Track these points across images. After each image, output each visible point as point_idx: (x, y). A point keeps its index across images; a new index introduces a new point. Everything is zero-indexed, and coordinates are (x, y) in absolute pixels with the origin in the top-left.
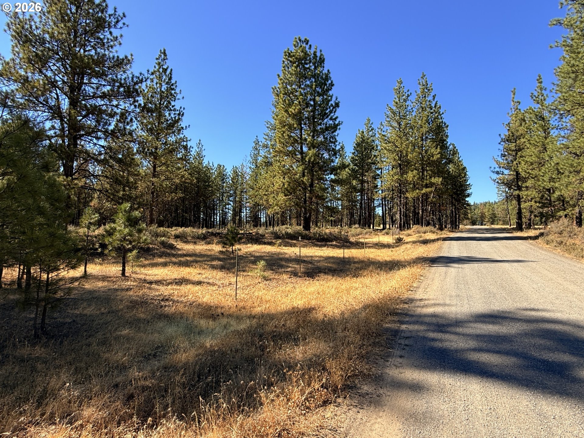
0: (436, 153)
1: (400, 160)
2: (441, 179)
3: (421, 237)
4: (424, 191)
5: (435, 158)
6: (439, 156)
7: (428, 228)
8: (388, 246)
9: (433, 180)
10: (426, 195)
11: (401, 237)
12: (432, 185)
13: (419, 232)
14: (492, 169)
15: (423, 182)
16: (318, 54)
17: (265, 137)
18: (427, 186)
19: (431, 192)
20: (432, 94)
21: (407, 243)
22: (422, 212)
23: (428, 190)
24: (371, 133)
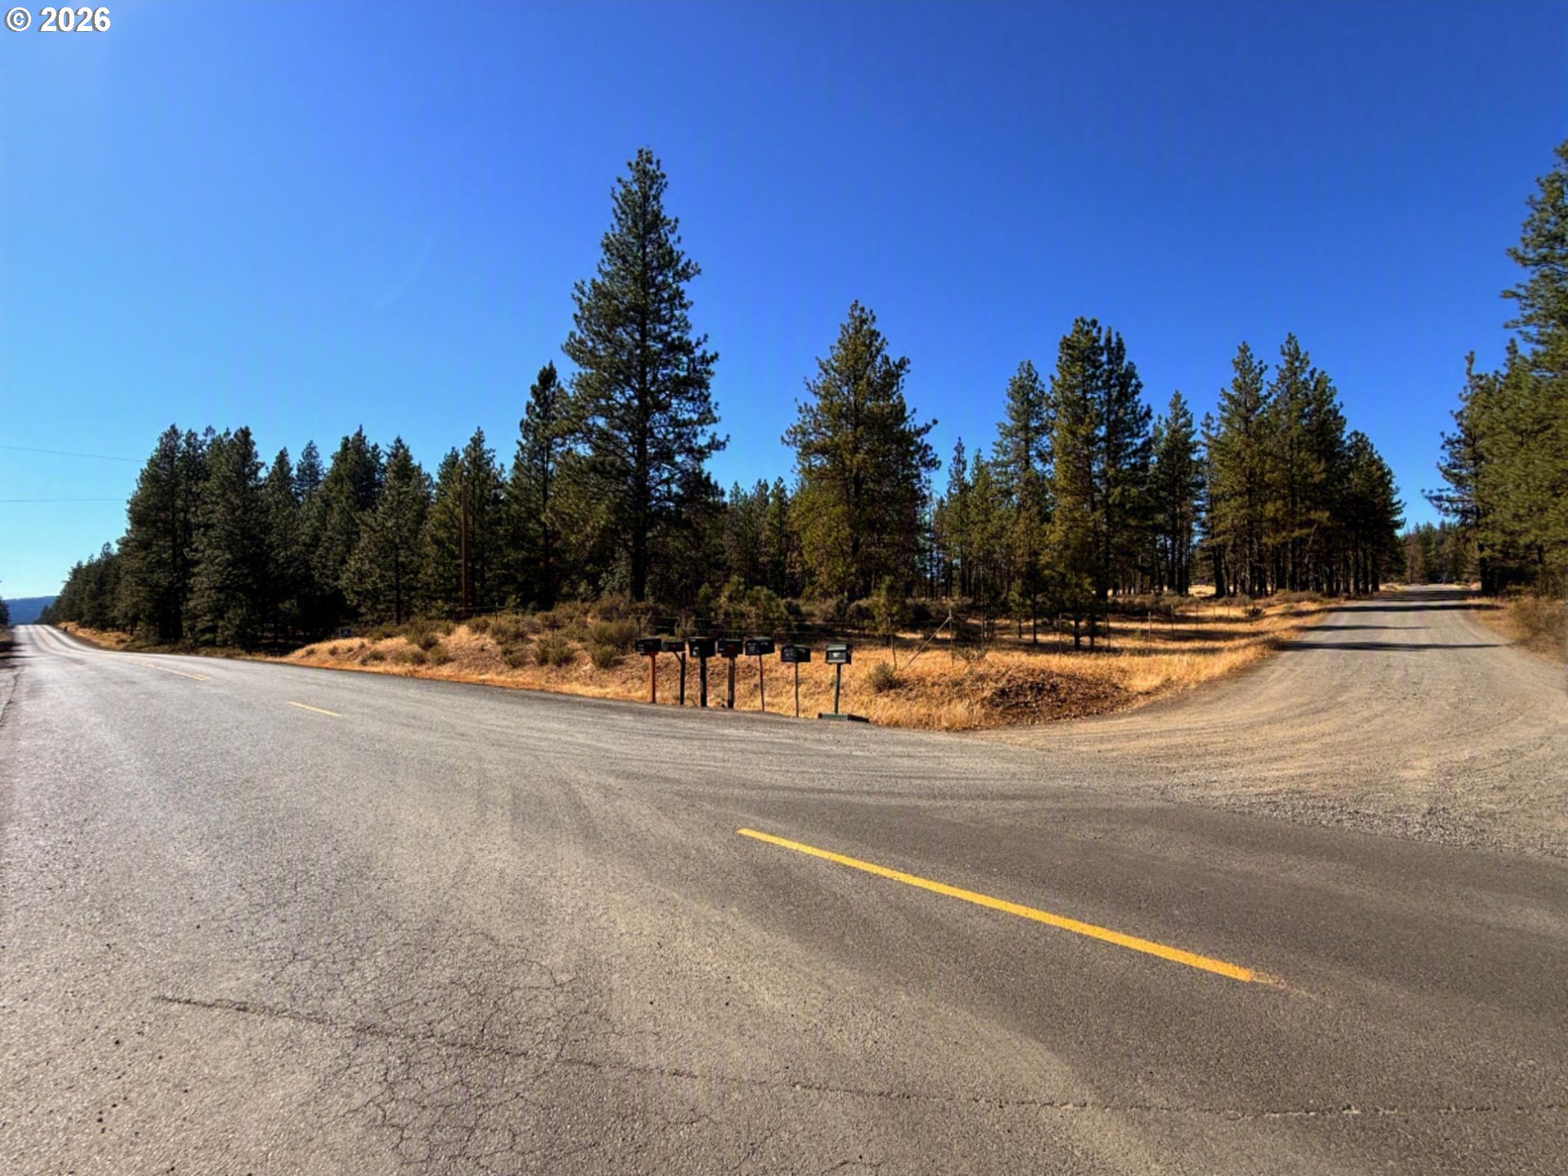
0: (1318, 471)
1: (1250, 482)
2: (1327, 514)
3: (1292, 607)
4: (1296, 533)
5: (1317, 479)
6: (1323, 476)
7: (1304, 594)
8: (1237, 620)
9: (1314, 515)
10: (1303, 541)
11: (1258, 607)
12: (1309, 523)
13: (1287, 601)
14: (1426, 493)
15: (1294, 518)
16: (1114, 340)
17: (995, 448)
18: (1301, 526)
19: (1308, 535)
20: (1309, 369)
21: (1268, 616)
22: (1294, 567)
23: (1305, 531)
24: (1182, 421)
